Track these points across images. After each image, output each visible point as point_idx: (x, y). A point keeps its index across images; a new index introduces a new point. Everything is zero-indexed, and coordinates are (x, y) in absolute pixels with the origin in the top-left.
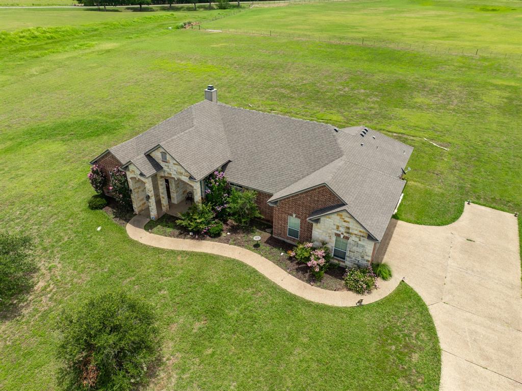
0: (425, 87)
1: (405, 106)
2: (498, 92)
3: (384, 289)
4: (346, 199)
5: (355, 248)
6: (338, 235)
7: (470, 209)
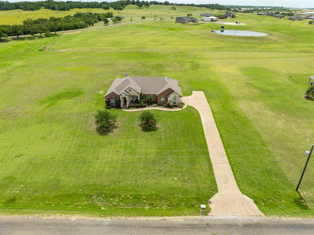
0: (167, 65)
1: (165, 72)
2: (188, 64)
3: (185, 107)
4: (174, 90)
5: (178, 100)
6: (174, 98)
7: (193, 92)
